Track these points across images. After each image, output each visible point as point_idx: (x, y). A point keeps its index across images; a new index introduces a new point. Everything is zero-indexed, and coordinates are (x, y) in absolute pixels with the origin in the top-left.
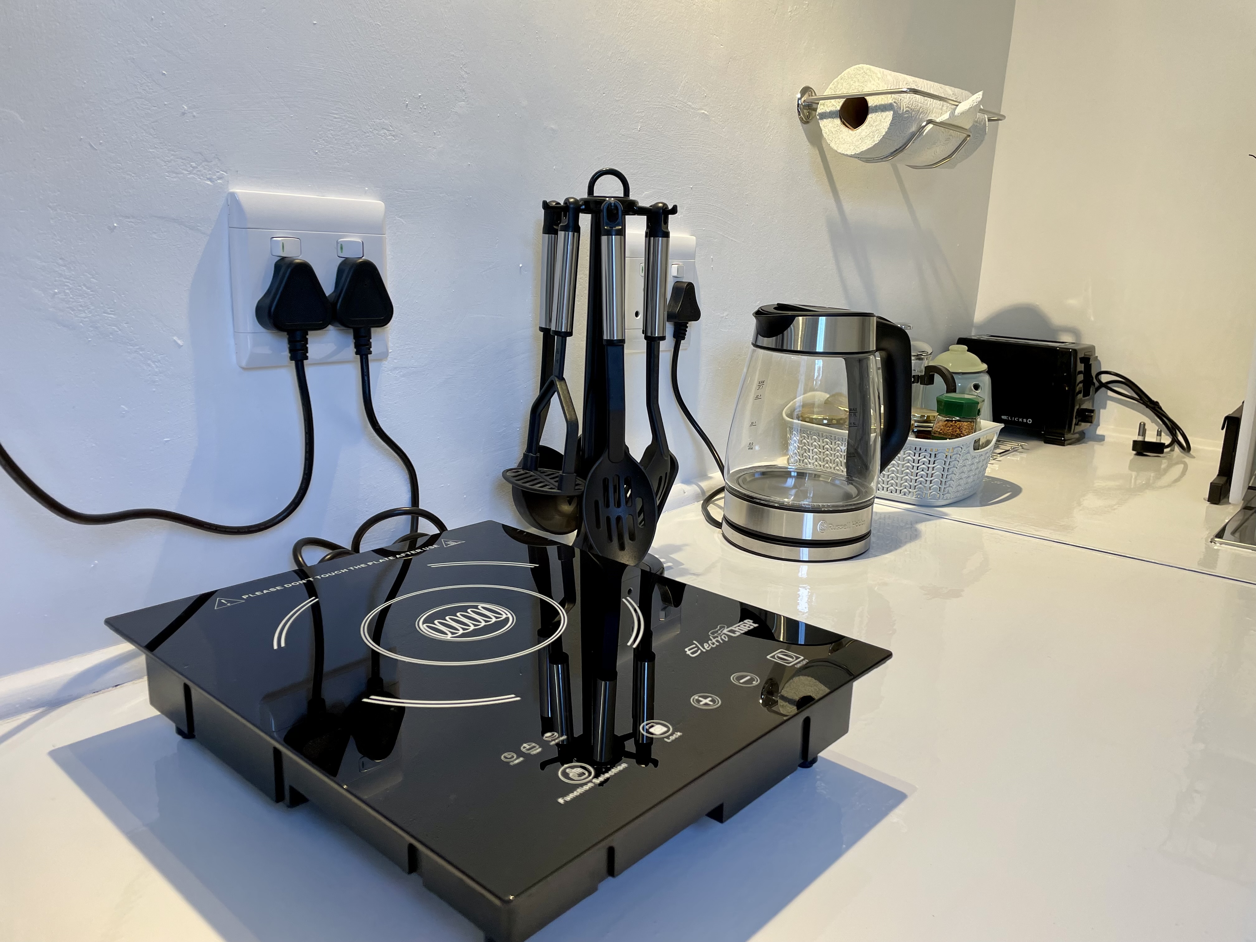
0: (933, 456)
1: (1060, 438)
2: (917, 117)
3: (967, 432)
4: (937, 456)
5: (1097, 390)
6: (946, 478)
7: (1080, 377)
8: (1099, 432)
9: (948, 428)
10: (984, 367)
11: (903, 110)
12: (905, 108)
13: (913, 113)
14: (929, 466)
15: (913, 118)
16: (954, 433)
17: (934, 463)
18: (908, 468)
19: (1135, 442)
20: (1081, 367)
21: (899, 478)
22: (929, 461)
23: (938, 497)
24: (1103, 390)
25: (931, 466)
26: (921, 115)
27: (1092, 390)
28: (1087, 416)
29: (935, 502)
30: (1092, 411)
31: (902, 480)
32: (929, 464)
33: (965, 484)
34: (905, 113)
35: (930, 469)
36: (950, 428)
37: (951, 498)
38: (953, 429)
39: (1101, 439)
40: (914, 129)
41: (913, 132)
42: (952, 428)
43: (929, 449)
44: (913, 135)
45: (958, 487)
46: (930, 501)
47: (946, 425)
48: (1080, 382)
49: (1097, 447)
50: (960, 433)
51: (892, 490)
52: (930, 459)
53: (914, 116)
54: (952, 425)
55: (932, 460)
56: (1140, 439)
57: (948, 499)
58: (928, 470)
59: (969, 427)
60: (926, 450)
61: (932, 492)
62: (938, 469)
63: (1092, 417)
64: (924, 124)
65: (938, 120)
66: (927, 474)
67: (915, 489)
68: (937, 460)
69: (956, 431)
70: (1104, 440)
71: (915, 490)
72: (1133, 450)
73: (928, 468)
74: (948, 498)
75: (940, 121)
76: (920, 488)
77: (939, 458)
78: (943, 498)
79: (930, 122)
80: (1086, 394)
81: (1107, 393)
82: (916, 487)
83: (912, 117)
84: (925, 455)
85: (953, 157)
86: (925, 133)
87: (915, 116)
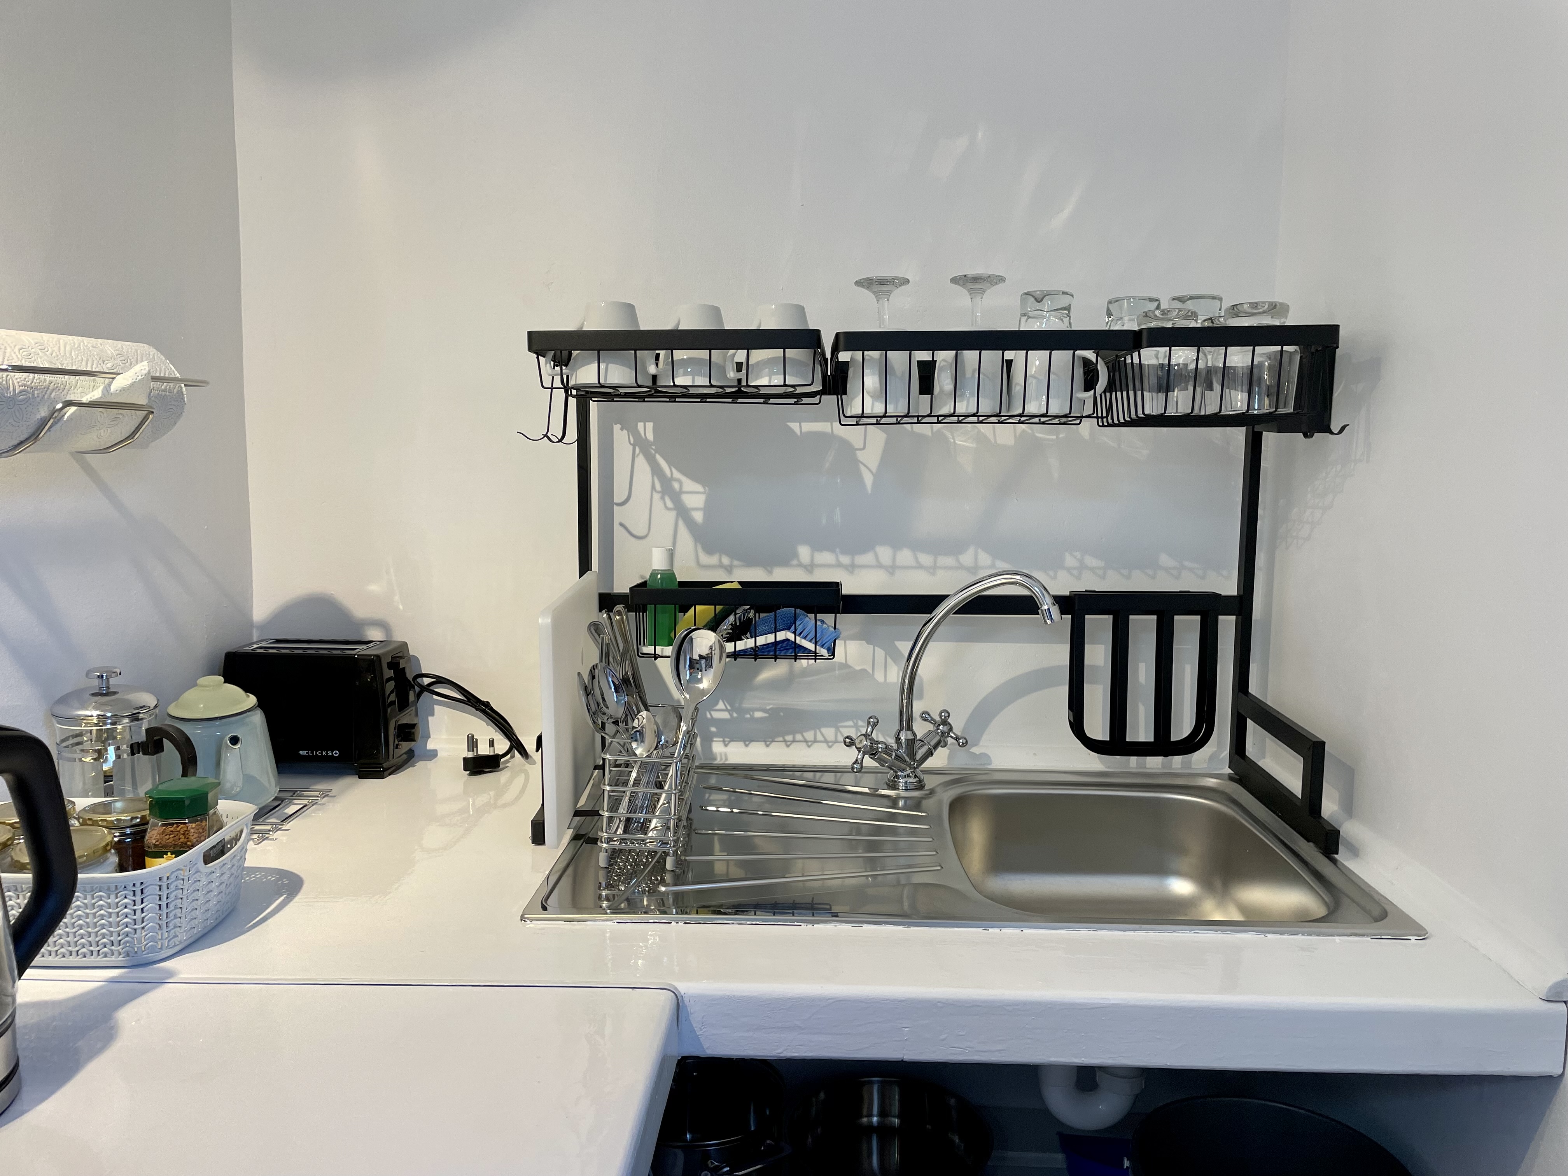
0: (138, 892)
1: (379, 769)
2: (46, 397)
3: (196, 838)
4: (145, 891)
5: (419, 696)
6: (167, 917)
7: (390, 686)
8: (431, 745)
9: (167, 837)
10: (252, 700)
11: (14, 390)
12: (17, 387)
13: (36, 392)
14: (135, 907)
15: (38, 399)
16: (176, 843)
17: (142, 903)
18: (102, 917)
19: (465, 759)
20: (389, 673)
21: (91, 934)
22: (134, 901)
23: (160, 947)
24: (426, 694)
25: (138, 907)
26: (54, 394)
27: (412, 696)
28: (408, 733)
29: (155, 956)
30: (413, 726)
31: (97, 937)
32: (135, 905)
33: (204, 913)
34: (20, 394)
35: (138, 912)
36: (170, 835)
37: (182, 941)
38: (175, 837)
39: (433, 754)
40: (43, 413)
41: (44, 417)
42: (173, 836)
43: (129, 885)
44: (43, 423)
45: (192, 922)
46: (149, 957)
47: (163, 833)
48: (392, 692)
49: (430, 764)
50: (186, 840)
51: (84, 953)
52: (134, 898)
53: (38, 397)
54: (172, 831)
55: (138, 898)
56: (470, 755)
57: (178, 945)
58: (135, 915)
59: (198, 829)
60: (125, 887)
61: (147, 944)
62: (151, 910)
63: (413, 734)
64: (59, 406)
65: (85, 400)
66: (135, 920)
67: (120, 945)
68: (146, 897)
69: (180, 839)
70: (436, 755)
71: (121, 947)
72: (465, 770)
73: (135, 911)
74: (178, 943)
75: (89, 400)
76: (127, 942)
77: (147, 894)
78: (168, 945)
79: (69, 403)
80: (404, 704)
81: (433, 697)
82: (122, 942)
83: (34, 398)
84: (125, 894)
85: (136, 437)
86: (66, 417)
87: (40, 396)
